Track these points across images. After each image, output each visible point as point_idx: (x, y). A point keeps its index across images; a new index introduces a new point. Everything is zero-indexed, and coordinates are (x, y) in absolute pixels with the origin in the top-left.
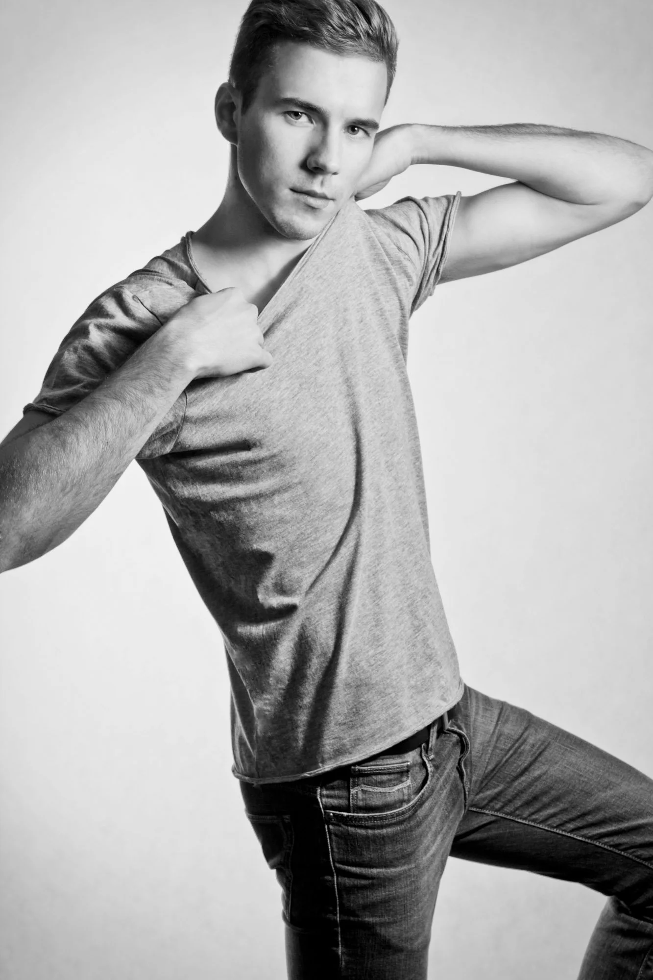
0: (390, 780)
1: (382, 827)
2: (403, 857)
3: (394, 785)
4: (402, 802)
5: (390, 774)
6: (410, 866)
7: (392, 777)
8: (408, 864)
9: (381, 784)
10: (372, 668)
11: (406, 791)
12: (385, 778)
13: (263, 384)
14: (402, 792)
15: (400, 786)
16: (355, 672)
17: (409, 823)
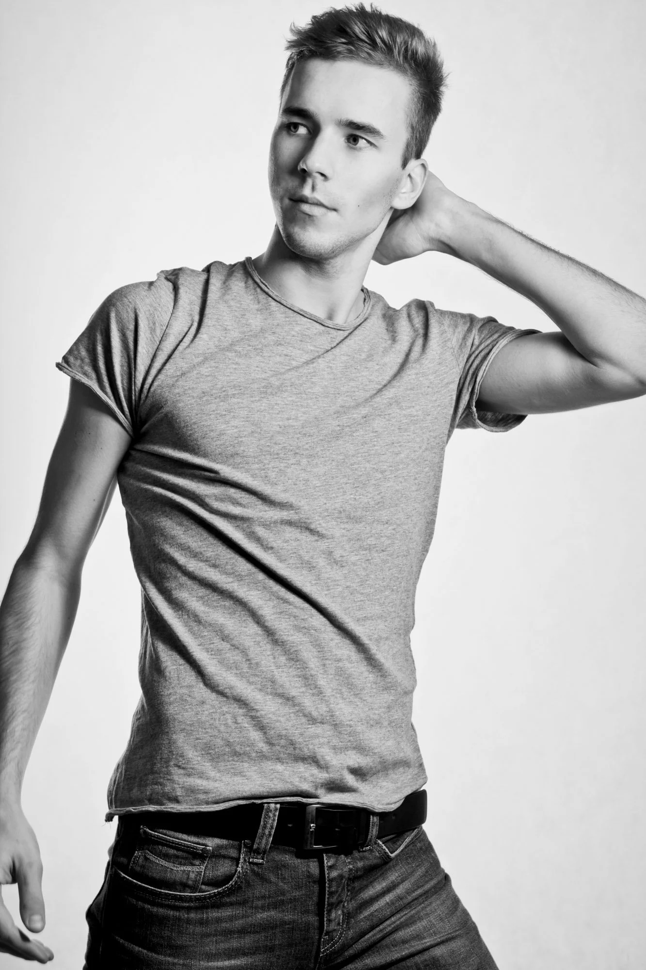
0: (177, 857)
1: (153, 904)
2: (171, 947)
3: (181, 864)
4: (184, 886)
5: (178, 849)
6: (176, 961)
7: (180, 853)
8: (175, 957)
9: (166, 857)
10: (236, 725)
11: (192, 876)
12: (172, 851)
13: (214, 411)
14: (188, 875)
15: (189, 868)
16: (217, 720)
17: (188, 914)
